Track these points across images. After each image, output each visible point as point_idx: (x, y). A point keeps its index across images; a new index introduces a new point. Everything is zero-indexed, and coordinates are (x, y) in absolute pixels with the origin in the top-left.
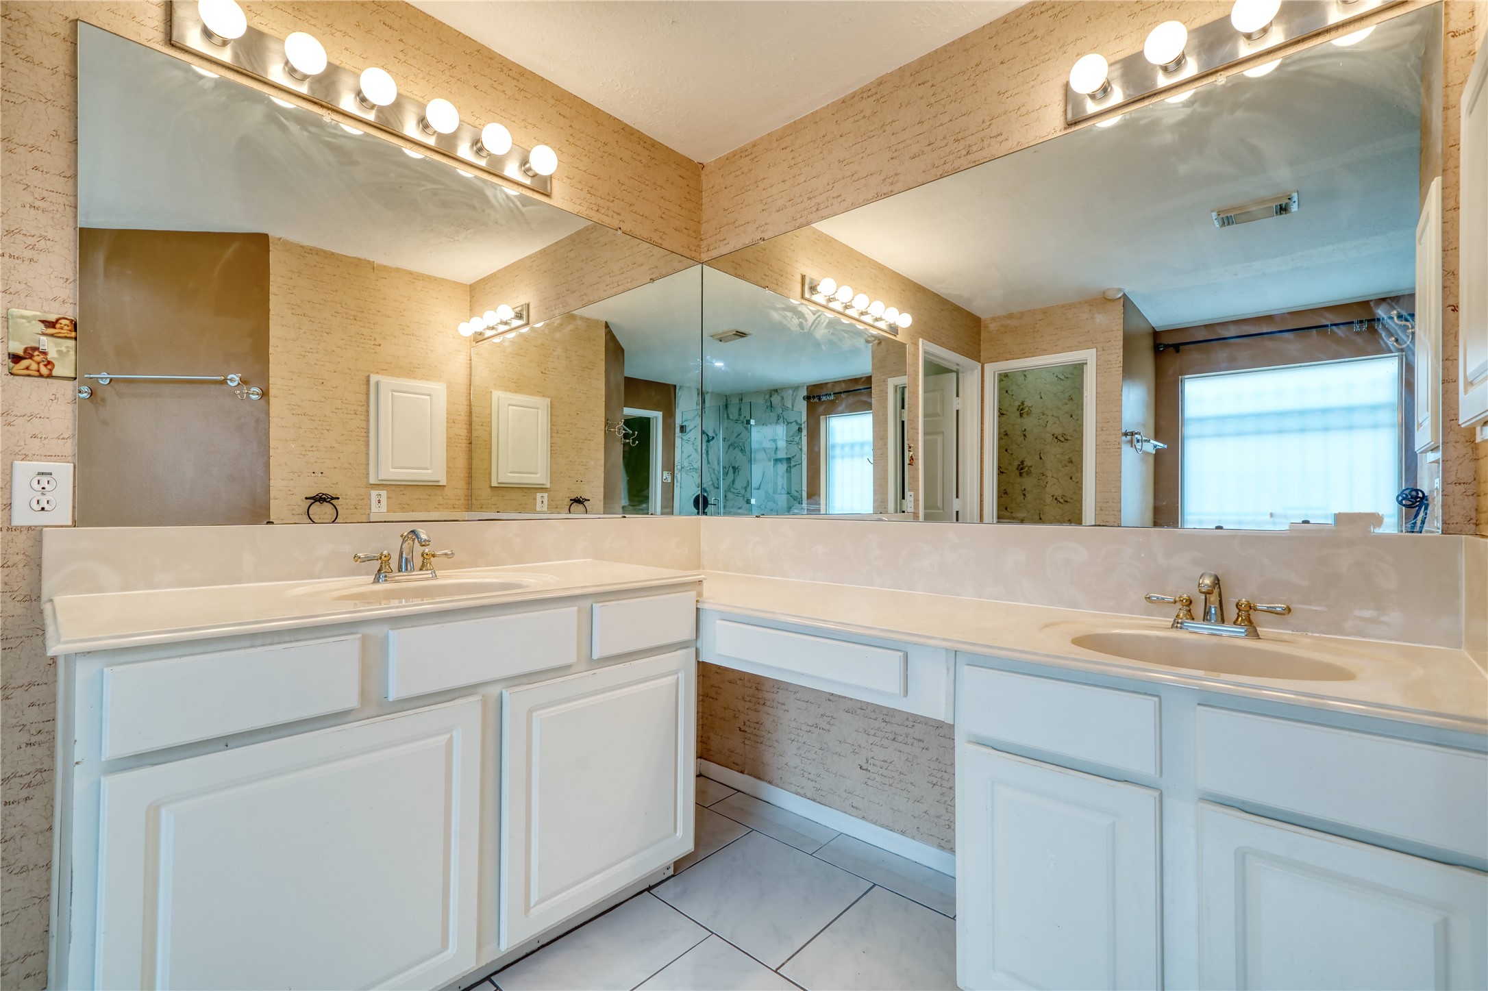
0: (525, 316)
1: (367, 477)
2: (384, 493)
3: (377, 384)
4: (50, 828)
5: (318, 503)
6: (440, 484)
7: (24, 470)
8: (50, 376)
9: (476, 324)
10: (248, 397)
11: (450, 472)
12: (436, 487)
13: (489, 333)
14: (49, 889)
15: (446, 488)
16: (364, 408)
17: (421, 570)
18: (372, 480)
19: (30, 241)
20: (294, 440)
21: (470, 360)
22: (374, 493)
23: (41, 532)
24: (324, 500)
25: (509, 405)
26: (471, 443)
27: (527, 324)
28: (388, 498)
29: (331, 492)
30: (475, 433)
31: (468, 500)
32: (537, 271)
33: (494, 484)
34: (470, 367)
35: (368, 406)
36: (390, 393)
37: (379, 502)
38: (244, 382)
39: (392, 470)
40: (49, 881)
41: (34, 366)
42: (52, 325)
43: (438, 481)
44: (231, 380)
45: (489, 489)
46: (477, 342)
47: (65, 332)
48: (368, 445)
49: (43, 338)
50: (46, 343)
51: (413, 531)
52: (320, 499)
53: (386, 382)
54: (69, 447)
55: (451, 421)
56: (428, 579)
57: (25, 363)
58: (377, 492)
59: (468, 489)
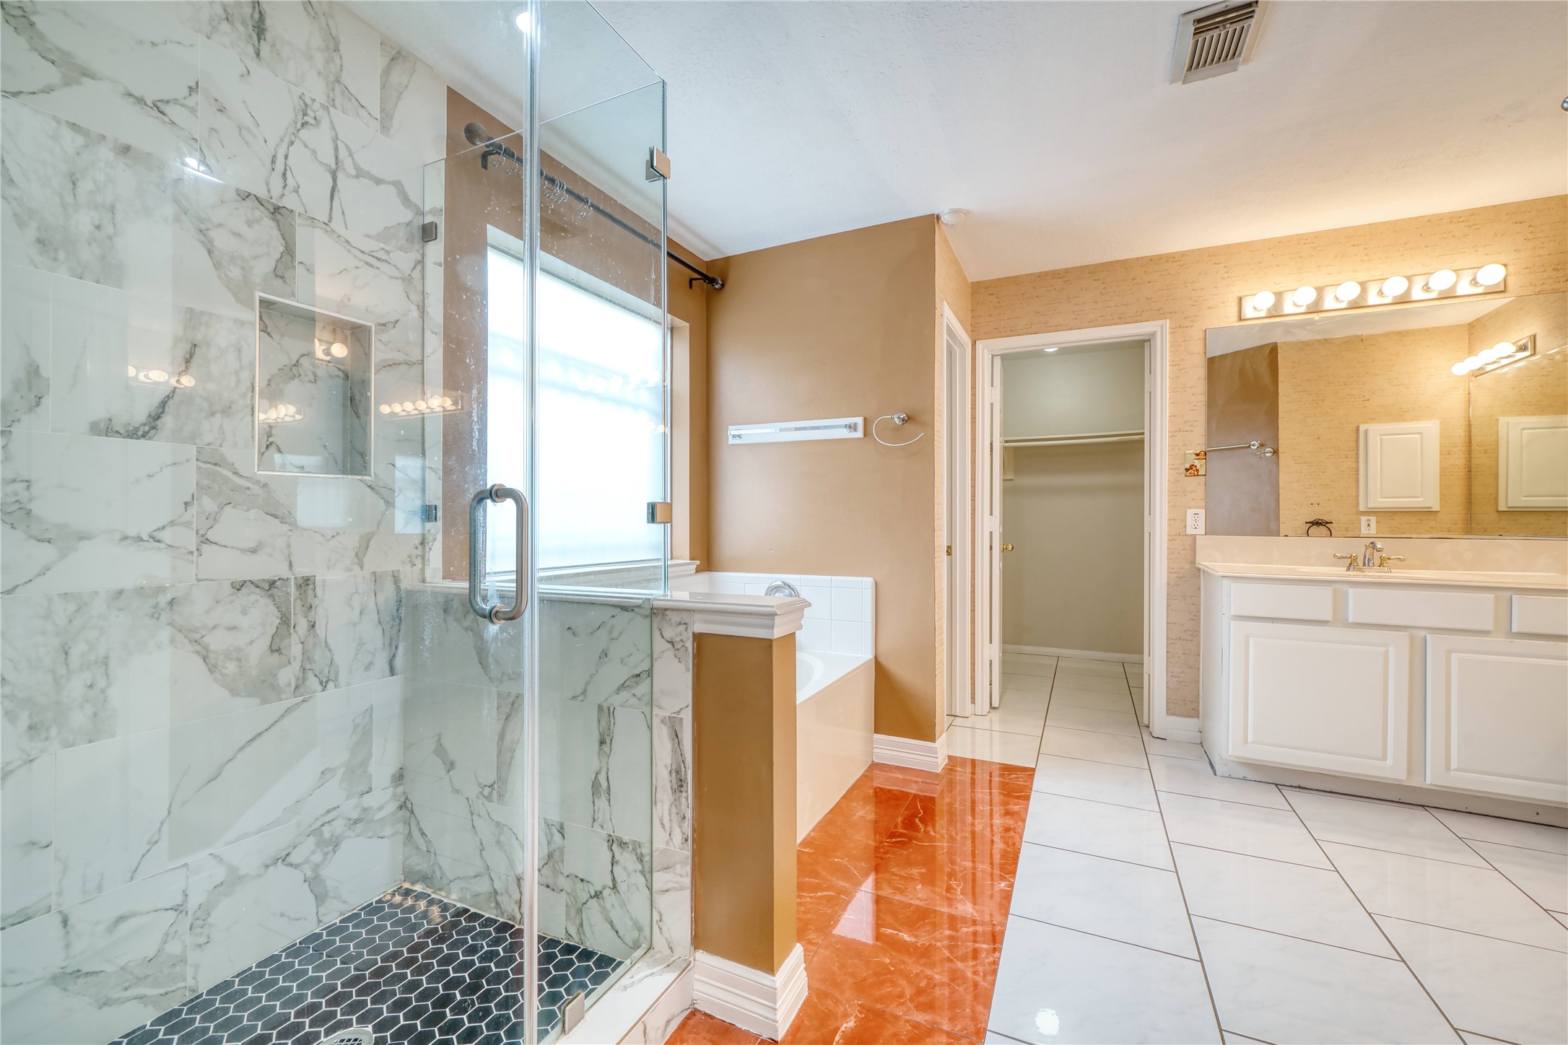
0: (1529, 347)
1: (1358, 504)
2: (1373, 519)
3: (1366, 432)
4: (1199, 655)
5: (1315, 526)
6: (1432, 510)
7: (1190, 512)
8: (1198, 475)
9: (1473, 363)
10: (1264, 455)
11: (1443, 497)
12: (1429, 513)
13: (1489, 368)
14: (1199, 678)
15: (1439, 513)
16: (1354, 452)
17: (1379, 566)
18: (1362, 508)
19: (1191, 423)
20: (1297, 481)
21: (1469, 394)
22: (1364, 519)
23: (1195, 537)
24: (1321, 524)
25: (1524, 429)
26: (1470, 471)
27: (1534, 354)
28: (1377, 522)
29: (1326, 518)
30: (1474, 462)
31: (1467, 524)
32: (1544, 302)
33: (1502, 507)
34: (1469, 401)
35: (1358, 450)
36: (1379, 437)
37: (1369, 525)
38: (1262, 445)
39: (1381, 500)
40: (1199, 675)
41: (1193, 472)
42: (1197, 455)
43: (1430, 508)
44: (1253, 445)
45: (1496, 514)
46: (1476, 377)
47: (1202, 457)
48: (1357, 481)
49: (1196, 461)
50: (1197, 463)
51: (1372, 543)
52: (1317, 523)
53: (1375, 431)
54: (1203, 503)
55: (1445, 452)
56: (1385, 572)
57: (1190, 471)
58: (1367, 518)
59: (1467, 514)
